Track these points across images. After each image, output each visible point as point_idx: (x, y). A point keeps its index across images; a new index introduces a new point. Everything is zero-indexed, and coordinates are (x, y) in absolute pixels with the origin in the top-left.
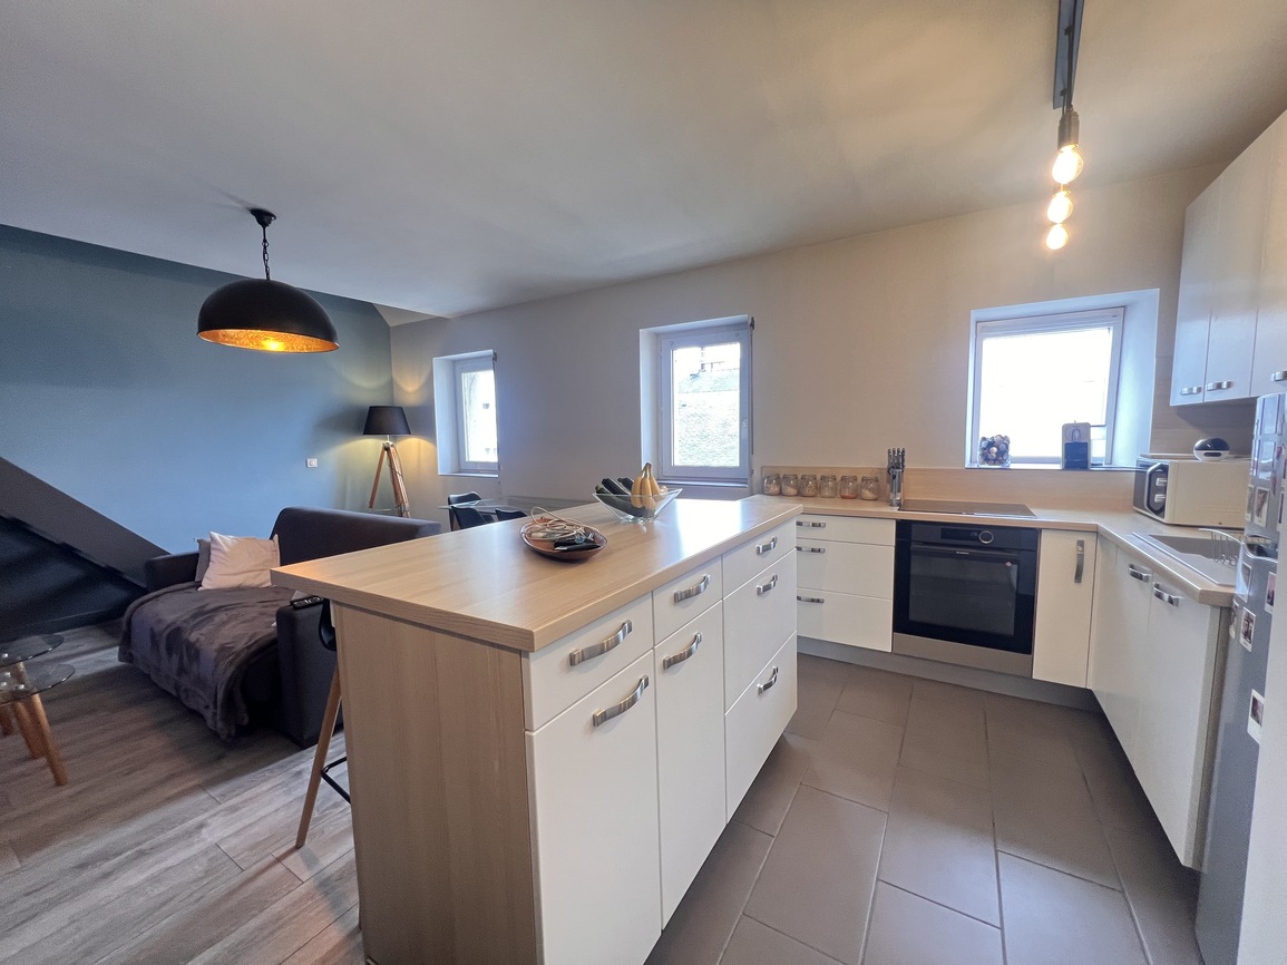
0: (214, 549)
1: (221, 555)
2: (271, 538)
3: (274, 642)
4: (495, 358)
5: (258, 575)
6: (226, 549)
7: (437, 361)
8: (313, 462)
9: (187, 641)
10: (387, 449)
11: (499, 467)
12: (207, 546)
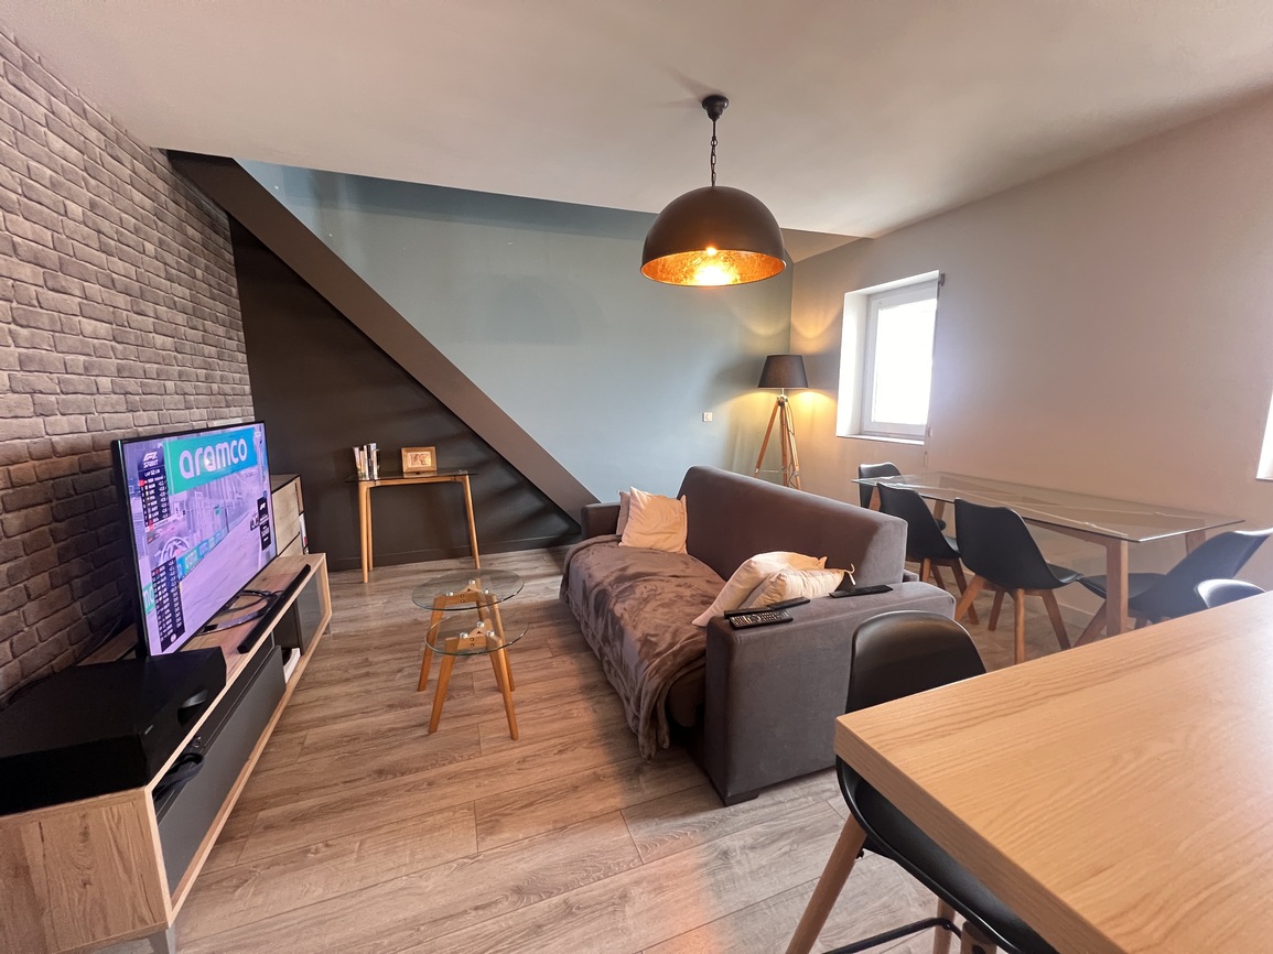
0: (634, 505)
1: (638, 511)
2: (679, 498)
3: (702, 654)
4: (942, 280)
5: (667, 538)
6: (642, 506)
7: (850, 296)
8: (709, 416)
9: (612, 611)
10: (781, 404)
11: (928, 432)
12: (627, 500)
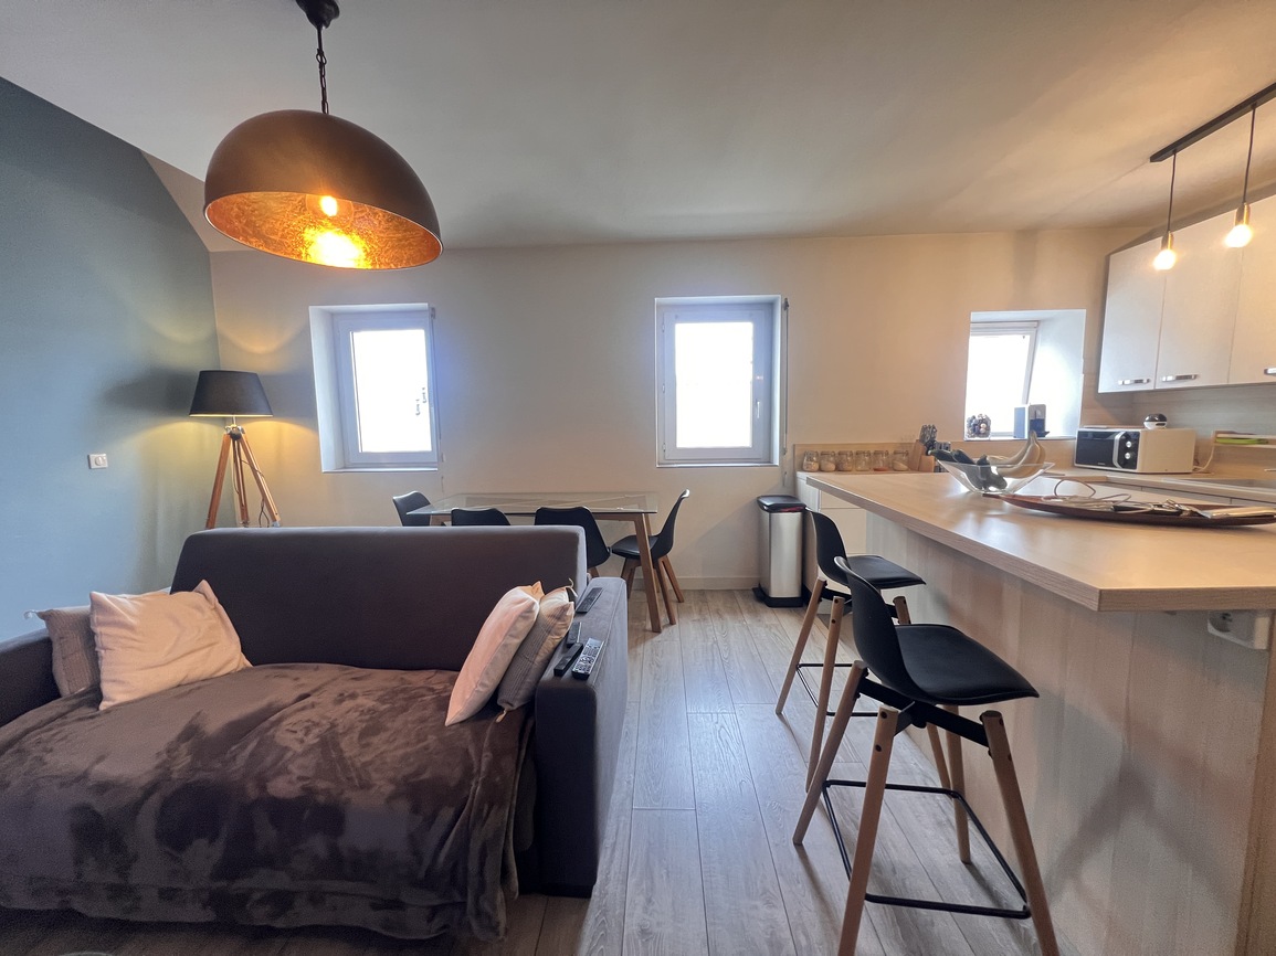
4: (433, 313)
6: (131, 620)
7: (314, 312)
8: (100, 459)
10: (236, 437)
11: (441, 457)
